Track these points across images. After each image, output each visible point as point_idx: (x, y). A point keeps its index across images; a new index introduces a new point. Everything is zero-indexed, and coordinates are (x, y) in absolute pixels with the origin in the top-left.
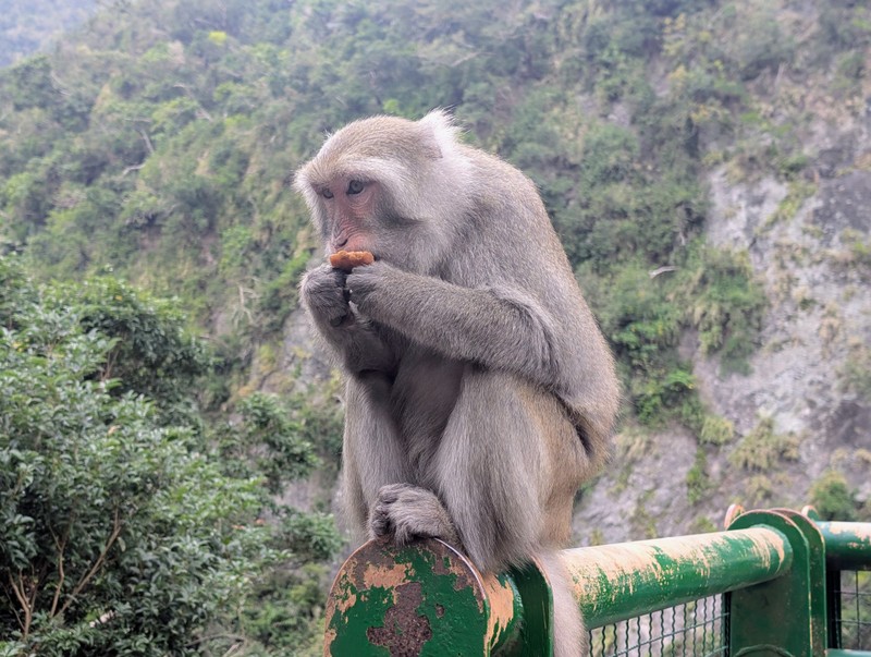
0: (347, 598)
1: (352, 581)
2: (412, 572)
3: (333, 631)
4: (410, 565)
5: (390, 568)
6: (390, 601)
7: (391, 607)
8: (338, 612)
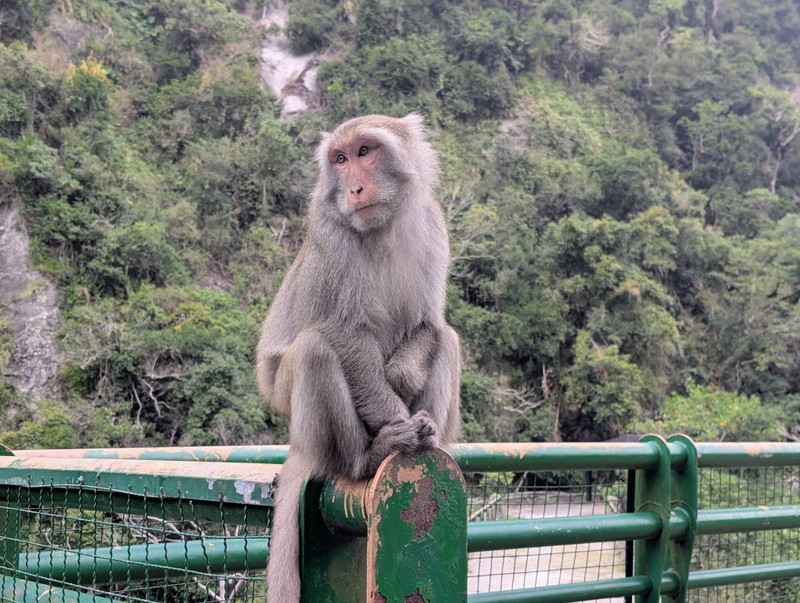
0: (387, 491)
1: (389, 479)
2: (426, 470)
3: (379, 516)
4: (424, 465)
5: (413, 468)
6: (414, 490)
7: (415, 495)
8: (381, 502)
